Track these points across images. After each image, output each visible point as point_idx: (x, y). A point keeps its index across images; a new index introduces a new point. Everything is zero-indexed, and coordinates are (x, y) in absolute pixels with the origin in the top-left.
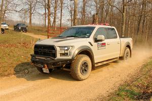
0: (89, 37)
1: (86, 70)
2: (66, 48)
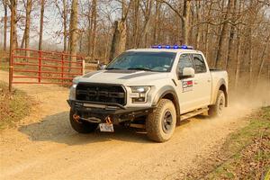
2: (142, 90)
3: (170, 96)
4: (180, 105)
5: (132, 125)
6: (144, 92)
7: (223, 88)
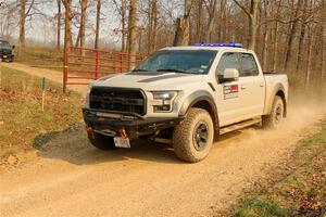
0: (206, 72)
1: (203, 140)
2: (166, 96)
3: (204, 103)
4: (220, 115)
5: (157, 140)
6: (169, 99)
7: (280, 94)
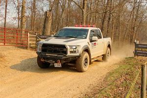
2: (74, 47)
3: (87, 50)
4: (91, 54)
5: (69, 64)
6: (76, 48)
7: (109, 46)
